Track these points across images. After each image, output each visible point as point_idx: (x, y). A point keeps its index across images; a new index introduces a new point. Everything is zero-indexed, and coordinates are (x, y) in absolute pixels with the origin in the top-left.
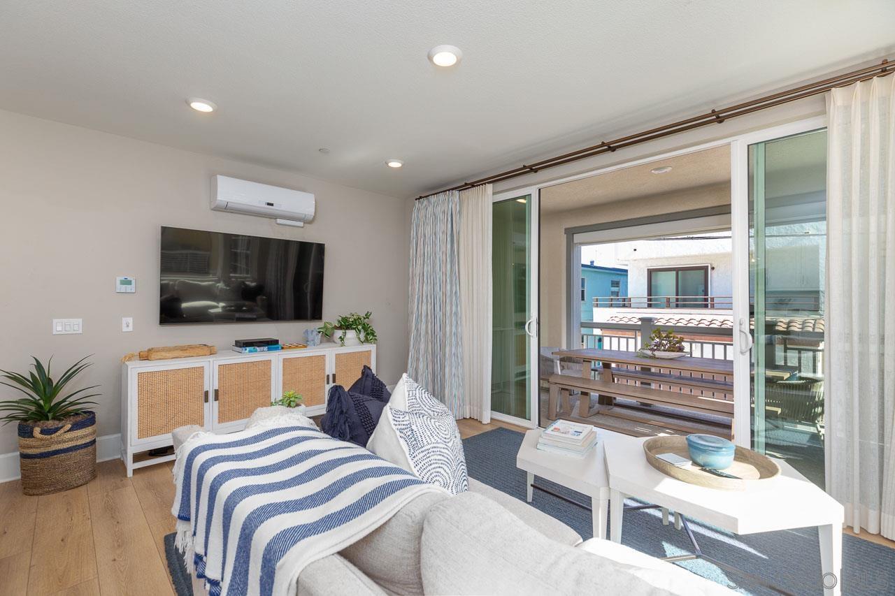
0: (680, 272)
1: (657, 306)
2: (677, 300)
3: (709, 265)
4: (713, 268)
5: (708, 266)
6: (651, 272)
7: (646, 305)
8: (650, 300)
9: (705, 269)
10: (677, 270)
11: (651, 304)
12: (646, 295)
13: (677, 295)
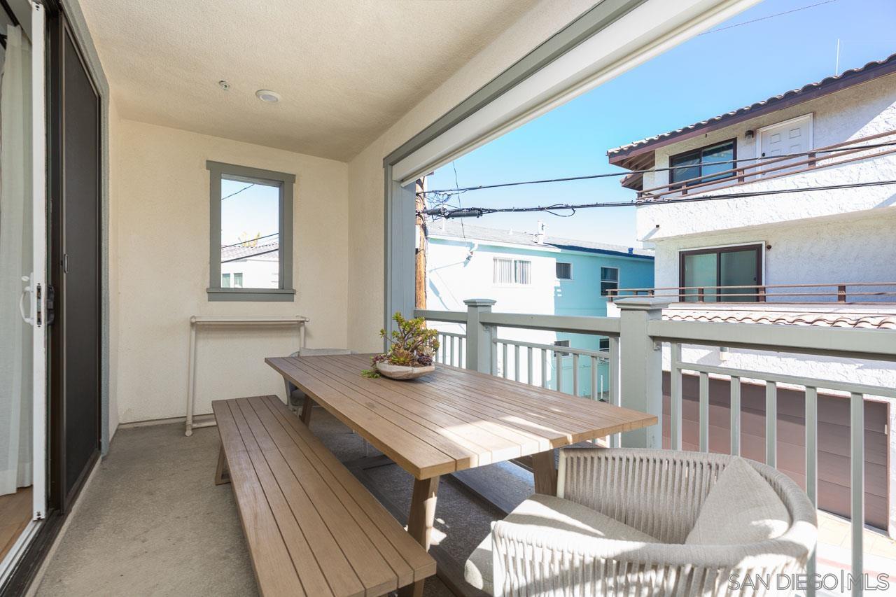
0: (723, 255)
1: (692, 301)
2: (719, 291)
3: (764, 243)
4: (769, 247)
5: (761, 245)
6: (684, 257)
7: (677, 299)
8: (682, 292)
9: (758, 248)
10: (719, 252)
11: (683, 297)
12: (677, 285)
13: (719, 284)
